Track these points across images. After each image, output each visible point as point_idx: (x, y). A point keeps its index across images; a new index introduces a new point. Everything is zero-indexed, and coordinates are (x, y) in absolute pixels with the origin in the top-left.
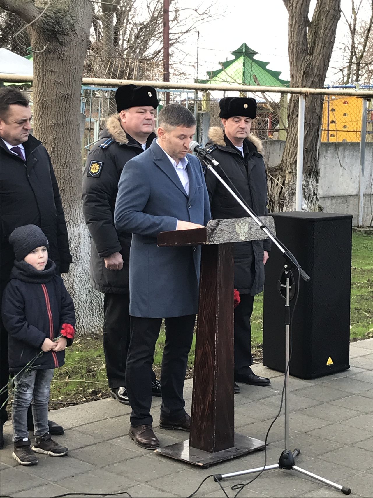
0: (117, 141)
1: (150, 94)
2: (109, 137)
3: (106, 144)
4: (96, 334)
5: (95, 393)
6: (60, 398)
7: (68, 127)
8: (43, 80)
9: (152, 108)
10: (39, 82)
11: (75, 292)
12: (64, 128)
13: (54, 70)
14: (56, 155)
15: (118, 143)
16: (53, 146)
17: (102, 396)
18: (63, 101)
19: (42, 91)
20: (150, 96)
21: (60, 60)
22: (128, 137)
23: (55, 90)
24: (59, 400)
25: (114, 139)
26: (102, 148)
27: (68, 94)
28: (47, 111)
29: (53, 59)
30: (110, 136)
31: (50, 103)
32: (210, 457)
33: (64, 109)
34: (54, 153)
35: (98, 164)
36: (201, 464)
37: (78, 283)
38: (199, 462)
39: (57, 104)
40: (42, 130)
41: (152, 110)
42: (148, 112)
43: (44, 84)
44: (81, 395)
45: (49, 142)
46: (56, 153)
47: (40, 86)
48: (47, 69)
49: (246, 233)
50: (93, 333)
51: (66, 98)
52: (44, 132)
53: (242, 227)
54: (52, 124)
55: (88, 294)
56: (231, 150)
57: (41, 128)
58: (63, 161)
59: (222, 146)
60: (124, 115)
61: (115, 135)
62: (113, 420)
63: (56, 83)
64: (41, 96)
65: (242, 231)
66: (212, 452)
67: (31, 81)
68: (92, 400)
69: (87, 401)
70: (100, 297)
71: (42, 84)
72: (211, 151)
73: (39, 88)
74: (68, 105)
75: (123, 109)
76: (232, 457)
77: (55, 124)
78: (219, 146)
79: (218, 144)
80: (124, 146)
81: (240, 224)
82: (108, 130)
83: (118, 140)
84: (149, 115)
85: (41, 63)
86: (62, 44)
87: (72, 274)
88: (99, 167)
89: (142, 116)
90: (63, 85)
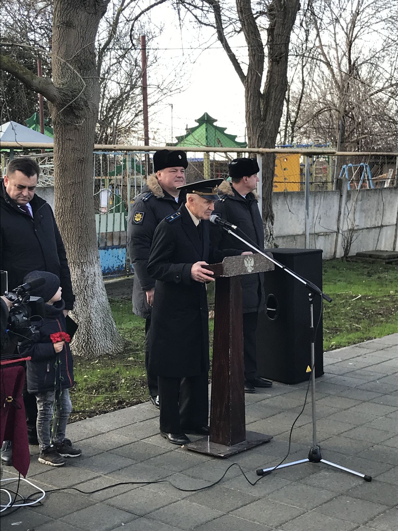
0: (155, 195)
1: (180, 157)
2: (148, 192)
3: (146, 197)
4: (110, 355)
5: (120, 403)
6: (92, 408)
7: (84, 185)
8: (62, 147)
9: (182, 168)
10: (59, 149)
11: (92, 321)
12: (81, 186)
13: (71, 138)
14: (75, 208)
15: (156, 197)
16: (72, 201)
17: (127, 405)
18: (79, 163)
19: (62, 156)
20: (180, 158)
21: (76, 130)
22: (164, 192)
23: (73, 156)
24: (92, 410)
25: (153, 193)
26: (143, 201)
27: (83, 158)
28: (66, 172)
29: (71, 130)
30: (150, 191)
31: (68, 166)
32: (228, 449)
33: (80, 170)
34: (73, 206)
35: (141, 214)
36: (223, 455)
37: (94, 313)
38: (220, 454)
39: (74, 166)
40: (62, 188)
41: (183, 169)
42: (179, 171)
43: (63, 151)
44: (109, 405)
45: (69, 198)
46: (74, 206)
47: (60, 152)
48: (66, 137)
49: (252, 267)
50: (107, 354)
51: (82, 161)
52: (64, 190)
53: (249, 262)
54: (71, 183)
55: (102, 322)
56: (238, 199)
57: (62, 186)
58: (80, 213)
59: (231, 196)
60: (160, 174)
61: (154, 190)
62: (142, 423)
63: (74, 149)
64: (61, 160)
65: (250, 266)
66: (229, 446)
67: (53, 148)
68: (119, 408)
69: (115, 410)
70: (112, 324)
71: (62, 151)
72: (223, 200)
73: (60, 154)
74: (83, 167)
75: (159, 170)
76: (245, 449)
77: (73, 182)
78: (229, 195)
79: (229, 194)
80: (161, 199)
81: (247, 260)
82: (148, 186)
83: (157, 194)
84: (179, 174)
85: (61, 133)
86: (77, 117)
87: (90, 306)
88: (142, 216)
89: (174, 175)
90: (79, 151)
